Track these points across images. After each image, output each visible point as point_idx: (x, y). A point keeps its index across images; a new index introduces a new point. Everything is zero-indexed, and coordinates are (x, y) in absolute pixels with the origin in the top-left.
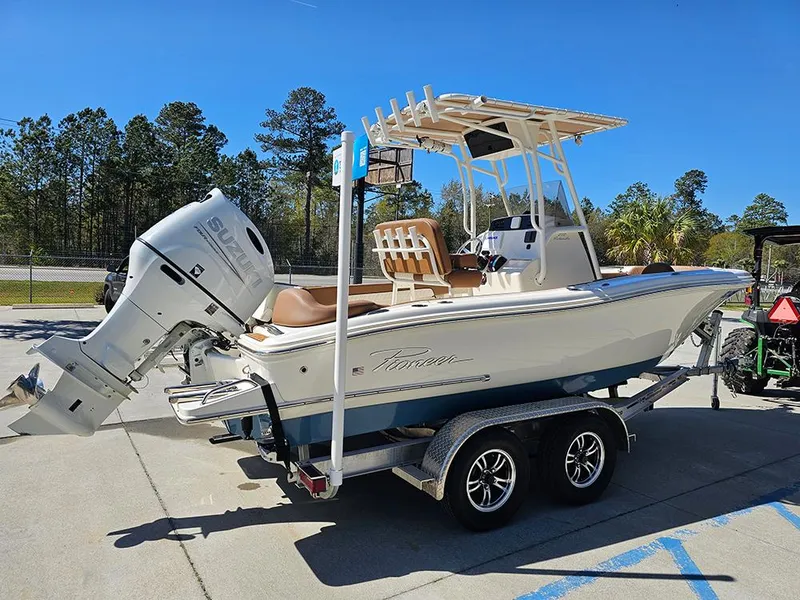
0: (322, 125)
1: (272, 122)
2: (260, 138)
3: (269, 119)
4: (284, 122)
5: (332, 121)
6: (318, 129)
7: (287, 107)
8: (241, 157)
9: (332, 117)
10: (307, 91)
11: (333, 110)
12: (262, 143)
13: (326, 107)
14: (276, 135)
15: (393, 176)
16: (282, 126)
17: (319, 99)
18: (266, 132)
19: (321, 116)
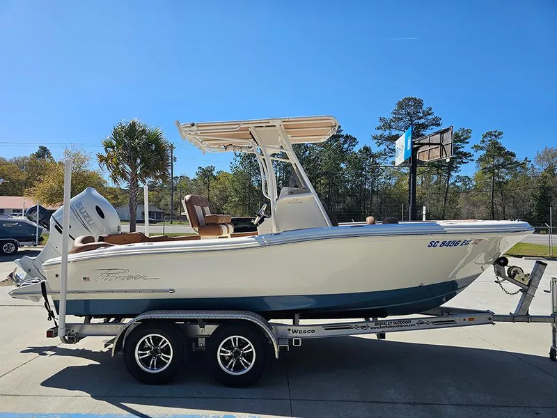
0: (421, 121)
1: (383, 126)
2: (375, 138)
3: (381, 124)
4: (392, 124)
5: (430, 117)
6: (419, 124)
7: (395, 114)
8: (361, 152)
9: (430, 114)
10: (409, 99)
11: (430, 109)
12: (376, 141)
13: (425, 108)
14: (386, 133)
15: (439, 154)
16: (390, 127)
17: (418, 103)
18: (379, 133)
19: (421, 115)
